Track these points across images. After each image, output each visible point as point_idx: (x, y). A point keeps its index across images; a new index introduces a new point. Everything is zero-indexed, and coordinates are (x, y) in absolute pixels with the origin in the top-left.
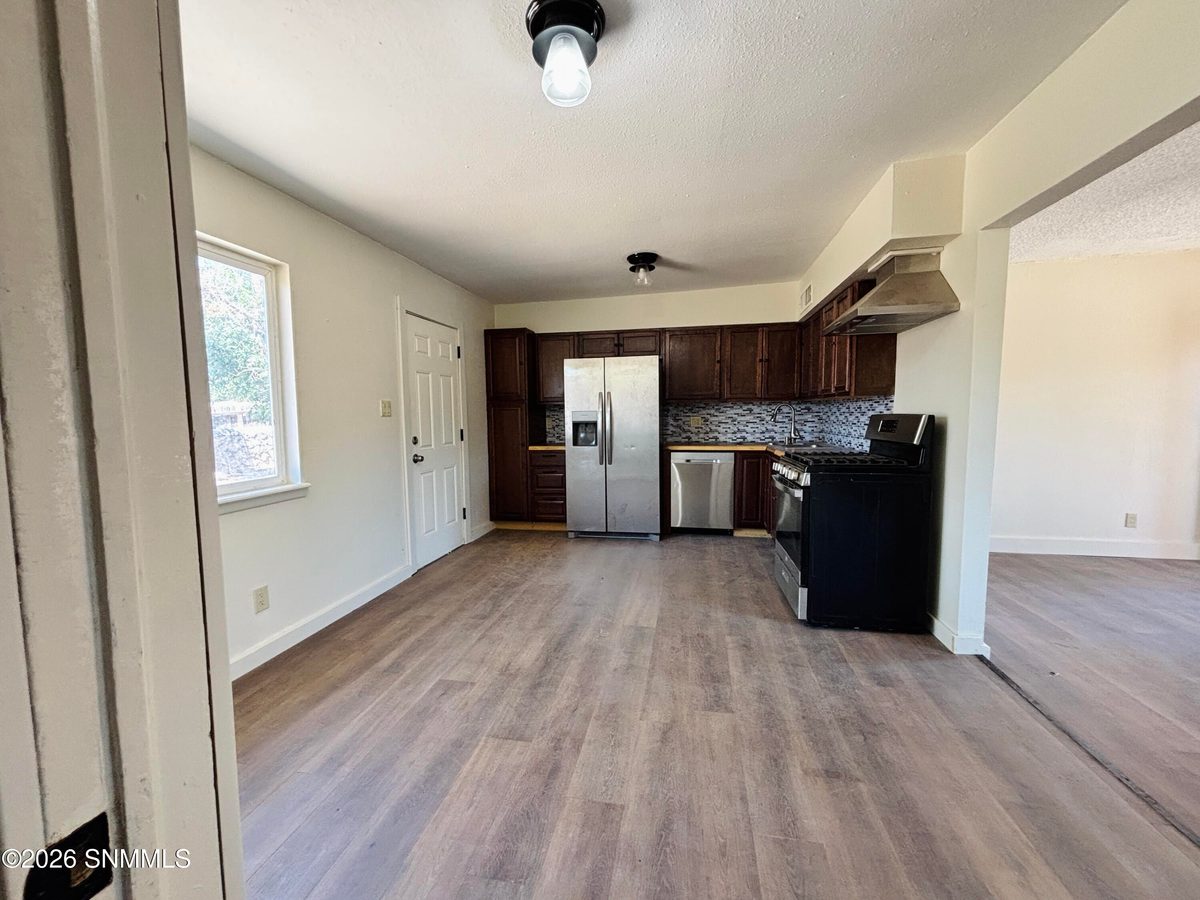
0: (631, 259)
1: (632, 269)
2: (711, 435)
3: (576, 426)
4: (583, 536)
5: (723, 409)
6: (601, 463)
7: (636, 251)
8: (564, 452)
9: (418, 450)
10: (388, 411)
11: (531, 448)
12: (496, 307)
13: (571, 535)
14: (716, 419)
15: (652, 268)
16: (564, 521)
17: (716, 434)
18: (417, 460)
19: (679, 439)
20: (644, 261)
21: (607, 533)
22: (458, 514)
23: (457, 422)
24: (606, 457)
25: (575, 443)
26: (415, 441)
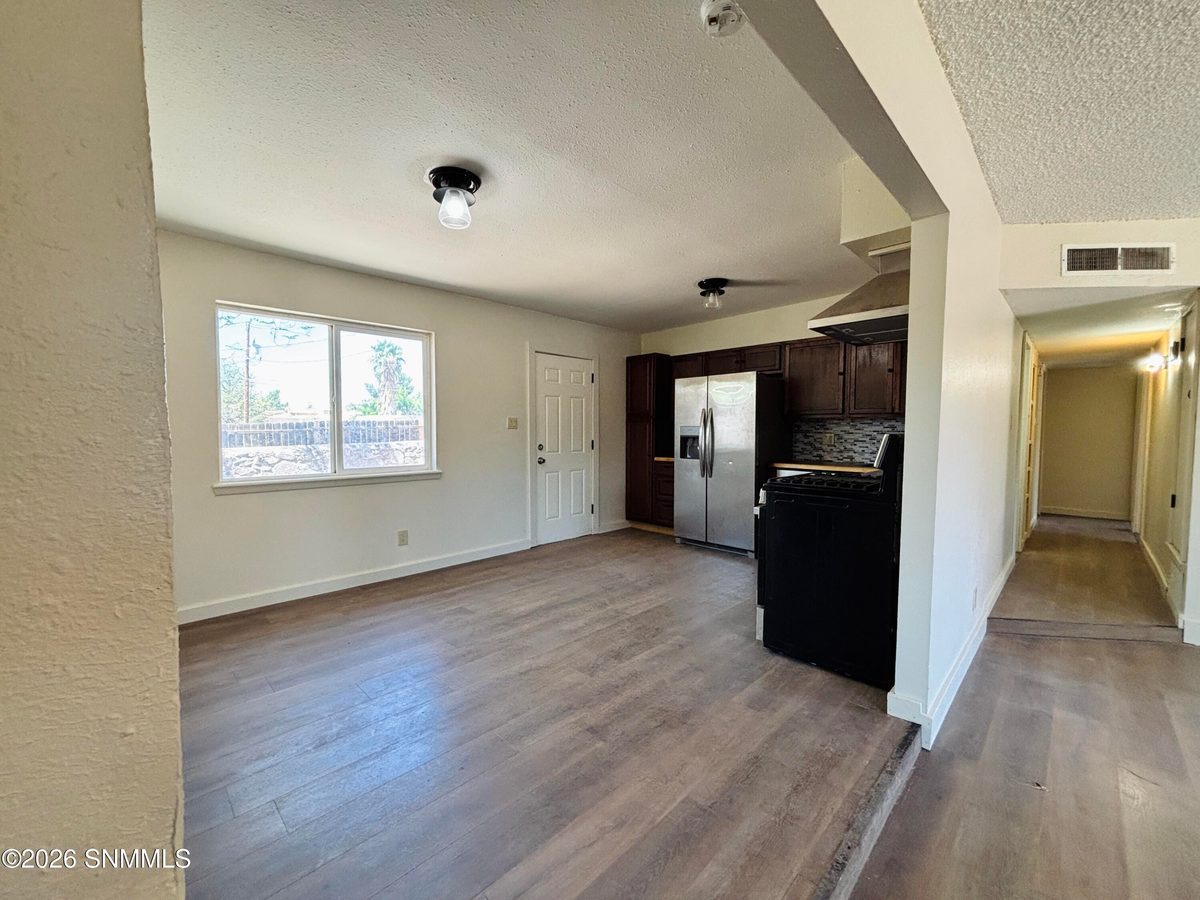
0: (701, 284)
1: (703, 294)
2: (846, 455)
3: (684, 440)
4: (688, 543)
5: (859, 426)
6: (703, 476)
7: (703, 277)
8: (673, 463)
9: (541, 454)
10: (514, 424)
11: (656, 459)
12: (642, 336)
13: (678, 541)
14: (851, 436)
15: (722, 292)
16: (671, 525)
17: (851, 454)
18: (542, 461)
19: (809, 457)
20: (713, 286)
21: (706, 543)
22: (586, 509)
23: (588, 433)
24: (707, 469)
25: (683, 455)
26: (541, 447)
